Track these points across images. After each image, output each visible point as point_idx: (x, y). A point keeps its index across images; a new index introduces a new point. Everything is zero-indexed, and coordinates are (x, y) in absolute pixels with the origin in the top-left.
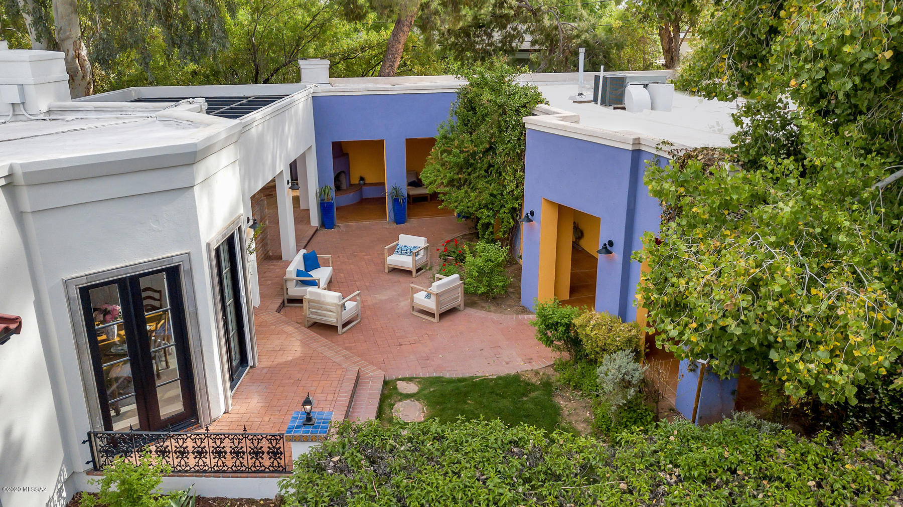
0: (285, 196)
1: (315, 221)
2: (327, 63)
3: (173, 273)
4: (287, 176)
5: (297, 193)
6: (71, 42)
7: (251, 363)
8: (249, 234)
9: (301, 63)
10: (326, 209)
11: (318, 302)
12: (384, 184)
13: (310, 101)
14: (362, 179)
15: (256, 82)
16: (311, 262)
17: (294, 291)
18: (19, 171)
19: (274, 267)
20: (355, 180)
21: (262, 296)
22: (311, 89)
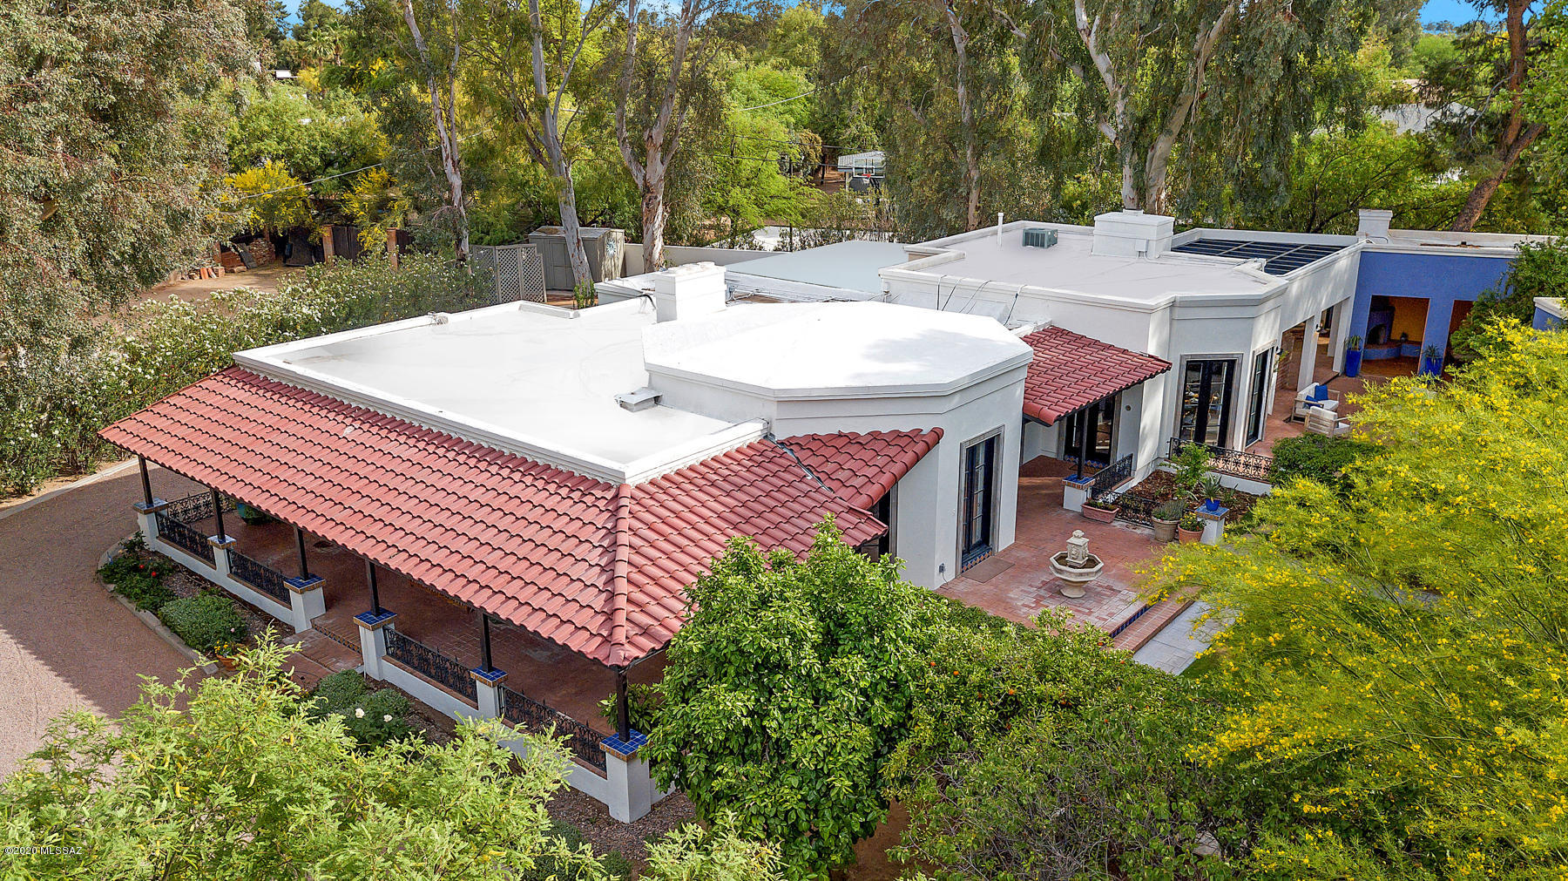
0: (1312, 340)
1: (1338, 367)
2: (1390, 214)
3: (1232, 363)
4: (1317, 321)
5: (1325, 341)
6: (1156, 188)
7: (1260, 438)
8: (1276, 357)
9: (1362, 213)
10: (1351, 358)
11: (1318, 417)
12: (1420, 343)
13: (1358, 257)
14: (1405, 335)
15: (1308, 232)
16: (1321, 394)
17: (1300, 411)
18: (1178, 300)
19: (1288, 396)
20: (1396, 335)
21: (1274, 409)
22: (1363, 242)
